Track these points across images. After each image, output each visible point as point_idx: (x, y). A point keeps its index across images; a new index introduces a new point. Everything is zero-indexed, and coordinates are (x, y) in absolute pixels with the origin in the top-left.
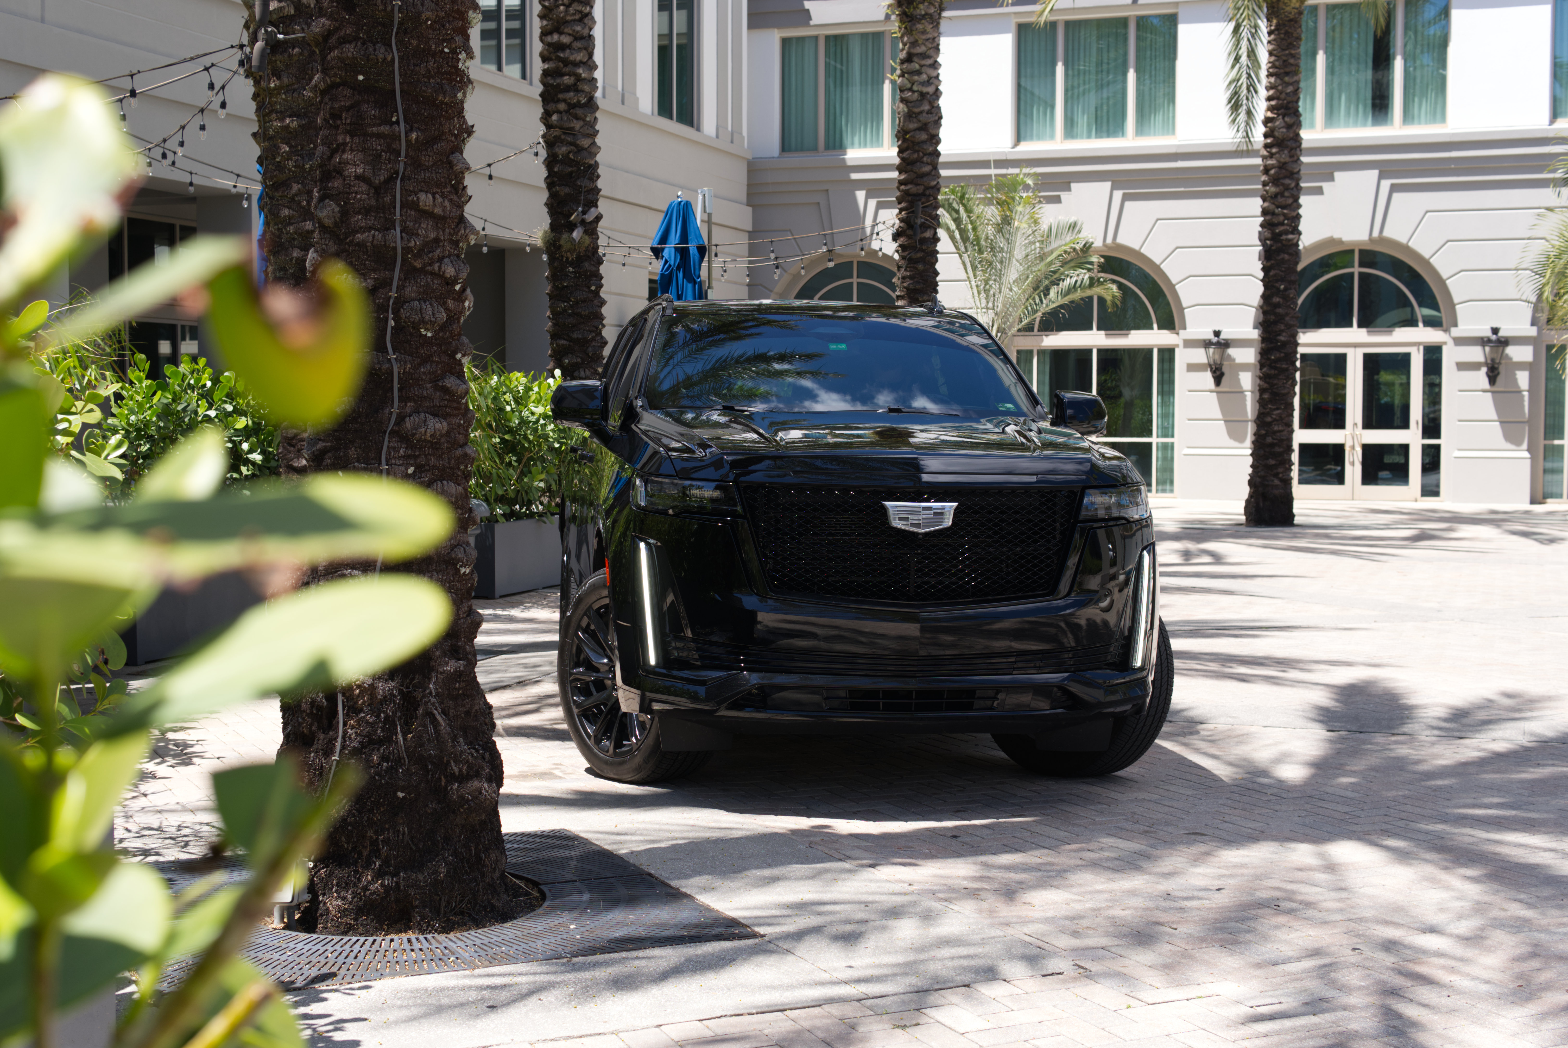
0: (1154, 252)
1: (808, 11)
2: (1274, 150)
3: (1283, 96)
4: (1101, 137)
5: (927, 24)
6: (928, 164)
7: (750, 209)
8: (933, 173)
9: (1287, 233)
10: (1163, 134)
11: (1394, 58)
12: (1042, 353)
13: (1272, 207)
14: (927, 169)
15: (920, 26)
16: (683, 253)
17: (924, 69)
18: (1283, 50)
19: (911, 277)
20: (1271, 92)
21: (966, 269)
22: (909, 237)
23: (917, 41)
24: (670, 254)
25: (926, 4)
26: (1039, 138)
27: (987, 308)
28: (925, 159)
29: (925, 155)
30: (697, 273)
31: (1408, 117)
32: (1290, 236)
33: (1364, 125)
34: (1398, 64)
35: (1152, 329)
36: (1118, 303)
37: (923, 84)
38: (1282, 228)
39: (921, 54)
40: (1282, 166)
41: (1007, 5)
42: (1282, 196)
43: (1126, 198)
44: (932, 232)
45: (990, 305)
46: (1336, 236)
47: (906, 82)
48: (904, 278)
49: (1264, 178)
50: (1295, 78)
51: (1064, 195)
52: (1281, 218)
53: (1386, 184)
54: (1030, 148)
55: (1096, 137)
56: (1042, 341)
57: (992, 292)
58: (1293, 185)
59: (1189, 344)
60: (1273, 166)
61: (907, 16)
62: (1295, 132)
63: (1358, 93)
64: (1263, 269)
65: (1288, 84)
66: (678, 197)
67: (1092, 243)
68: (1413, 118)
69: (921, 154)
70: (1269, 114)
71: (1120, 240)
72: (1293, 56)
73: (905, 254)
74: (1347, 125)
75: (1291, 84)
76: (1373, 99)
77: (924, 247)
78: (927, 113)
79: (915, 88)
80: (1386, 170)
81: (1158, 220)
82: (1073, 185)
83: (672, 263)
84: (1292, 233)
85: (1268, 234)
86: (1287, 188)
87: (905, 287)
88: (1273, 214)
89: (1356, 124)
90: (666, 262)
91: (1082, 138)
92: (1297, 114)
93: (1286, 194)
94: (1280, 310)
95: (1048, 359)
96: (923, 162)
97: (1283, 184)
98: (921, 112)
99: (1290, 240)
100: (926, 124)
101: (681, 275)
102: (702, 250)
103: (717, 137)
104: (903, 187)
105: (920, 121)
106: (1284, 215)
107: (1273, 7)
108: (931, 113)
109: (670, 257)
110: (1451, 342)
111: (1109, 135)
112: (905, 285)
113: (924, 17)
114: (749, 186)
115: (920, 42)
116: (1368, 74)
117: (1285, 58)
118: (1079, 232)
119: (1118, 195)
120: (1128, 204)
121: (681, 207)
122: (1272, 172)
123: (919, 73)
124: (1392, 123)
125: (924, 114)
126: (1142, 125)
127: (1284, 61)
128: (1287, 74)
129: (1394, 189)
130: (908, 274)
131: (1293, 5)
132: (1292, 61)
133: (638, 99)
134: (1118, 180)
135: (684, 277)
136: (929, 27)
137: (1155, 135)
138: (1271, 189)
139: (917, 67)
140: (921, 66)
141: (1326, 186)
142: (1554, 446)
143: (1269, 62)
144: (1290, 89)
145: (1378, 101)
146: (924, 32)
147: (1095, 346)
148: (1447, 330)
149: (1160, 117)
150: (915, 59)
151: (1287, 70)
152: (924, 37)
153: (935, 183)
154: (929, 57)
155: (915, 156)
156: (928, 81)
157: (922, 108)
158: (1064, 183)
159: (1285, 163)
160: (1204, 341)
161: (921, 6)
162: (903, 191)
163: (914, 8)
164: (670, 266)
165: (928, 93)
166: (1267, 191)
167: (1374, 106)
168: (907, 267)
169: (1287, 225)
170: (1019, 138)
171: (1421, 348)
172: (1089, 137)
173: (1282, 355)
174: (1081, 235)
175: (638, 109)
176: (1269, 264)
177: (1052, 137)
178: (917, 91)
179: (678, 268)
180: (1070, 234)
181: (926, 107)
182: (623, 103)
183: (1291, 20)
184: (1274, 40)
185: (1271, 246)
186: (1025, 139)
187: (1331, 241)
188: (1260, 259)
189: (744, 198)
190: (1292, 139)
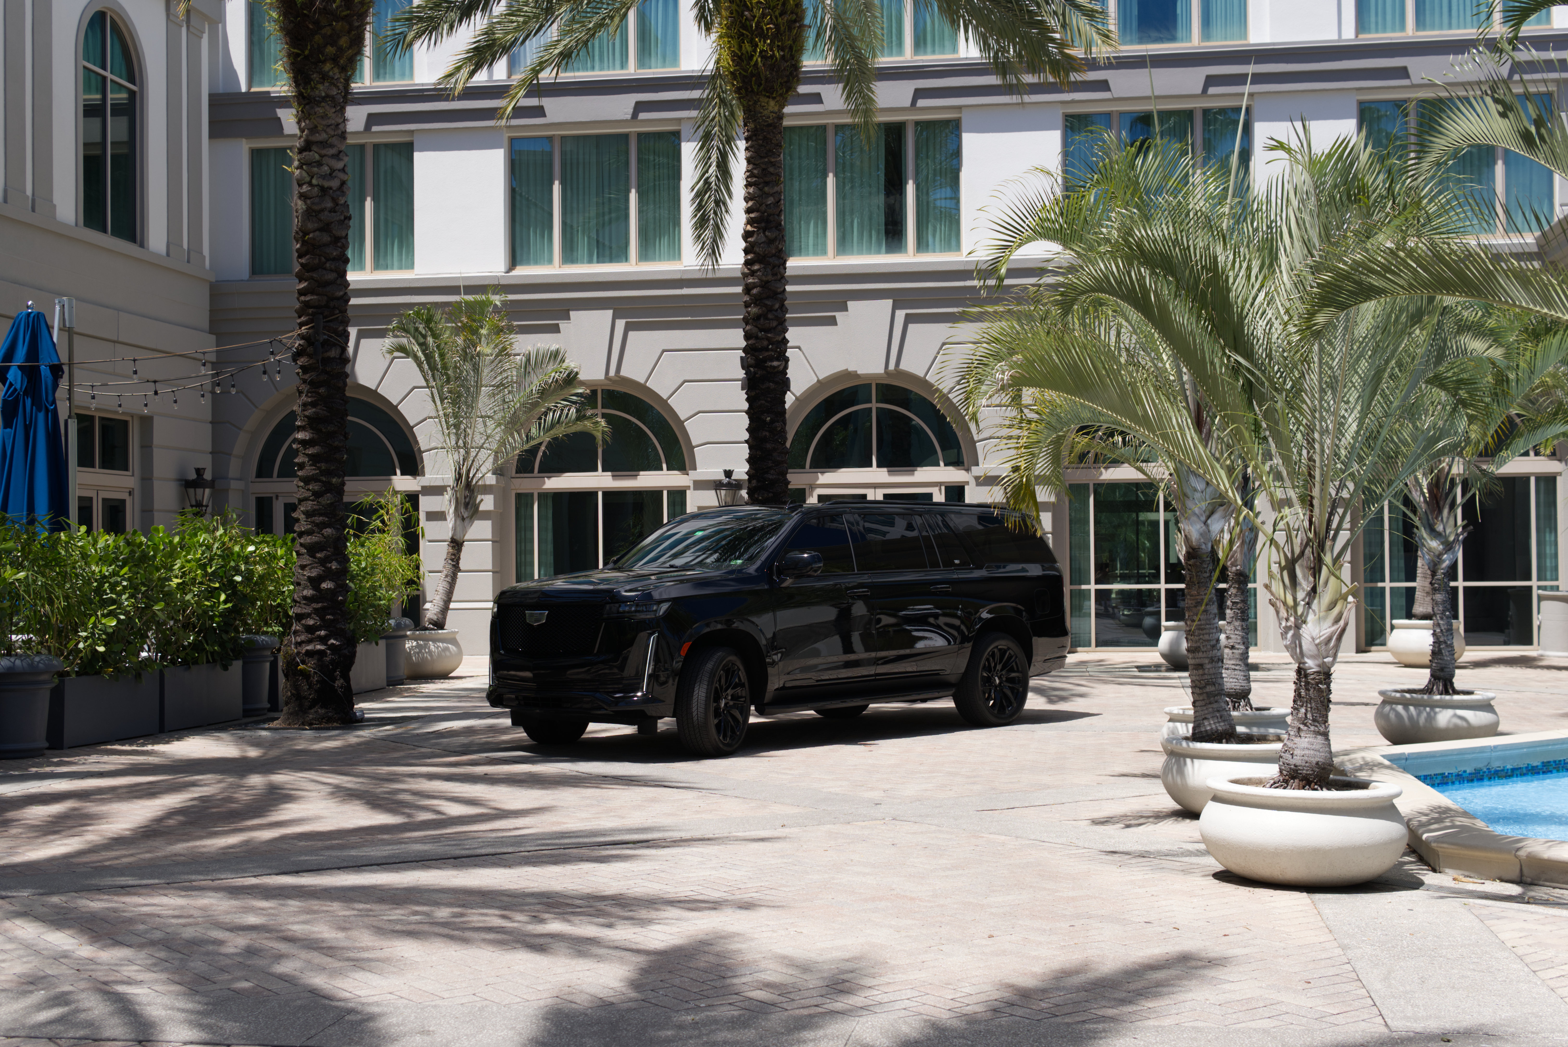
0: (660, 385)
1: (279, 119)
2: (756, 267)
3: (763, 207)
4: (604, 262)
5: (327, 107)
6: (331, 270)
7: (214, 337)
8: (339, 282)
9: (772, 359)
10: (669, 260)
11: (906, 183)
12: (544, 496)
13: (755, 330)
14: (331, 276)
15: (320, 110)
16: (31, 373)
17: (325, 160)
18: (762, 157)
19: (313, 404)
20: (750, 203)
21: (434, 401)
22: (310, 356)
23: (316, 127)
24: (15, 376)
25: (327, 84)
26: (536, 262)
27: (459, 447)
28: (328, 265)
29: (327, 260)
30: (50, 399)
31: (922, 245)
32: (775, 363)
33: (878, 252)
34: (910, 188)
35: (662, 469)
36: (608, 439)
37: (324, 177)
38: (766, 354)
39: (321, 142)
40: (764, 285)
41: (453, 100)
42: (767, 319)
43: (629, 328)
44: (338, 351)
45: (461, 443)
46: (851, 369)
47: (305, 174)
48: (305, 405)
49: (747, 298)
50: (776, 189)
51: (563, 325)
52: (765, 343)
53: (901, 314)
54: (525, 272)
55: (598, 262)
56: (544, 483)
57: (462, 427)
58: (777, 306)
59: (700, 485)
60: (754, 285)
61: (304, 98)
62: (777, 247)
63: (870, 219)
64: (748, 400)
65: (768, 195)
66: (28, 307)
67: (577, 373)
68: (927, 246)
69: (323, 259)
70: (749, 228)
71: (624, 373)
72: (773, 164)
73: (306, 377)
74: (860, 252)
75: (772, 195)
76: (886, 224)
77: (328, 369)
78: (330, 212)
79: (314, 182)
80: (900, 300)
81: (664, 351)
82: (572, 314)
83: (18, 387)
84: (778, 359)
85: (751, 361)
86: (770, 309)
87: (306, 416)
88: (757, 338)
89: (869, 252)
90: (11, 385)
91: (583, 263)
92: (778, 227)
93: (770, 316)
94: (769, 446)
95: (550, 503)
96: (325, 269)
97: (766, 305)
98: (322, 210)
99: (774, 367)
100: (328, 224)
101: (29, 402)
102: (57, 370)
103: (168, 254)
104: (302, 298)
105: (320, 220)
106: (768, 339)
107: (750, 111)
108: (335, 212)
109: (16, 380)
110: (973, 482)
111: (611, 261)
112: (307, 413)
113: (324, 99)
114: (212, 311)
115: (320, 128)
116: (880, 200)
117: (764, 166)
118: (562, 361)
119: (621, 324)
120: (632, 334)
121: (31, 319)
122: (755, 291)
123: (319, 164)
124: (906, 251)
125: (326, 213)
126: (646, 250)
127: (764, 170)
128: (767, 183)
129: (910, 319)
130: (310, 400)
131: (771, 109)
132: (771, 170)
133: (55, 206)
134: (620, 308)
135: (33, 404)
136: (331, 111)
137: (660, 260)
138: (754, 310)
139: (317, 157)
140: (322, 156)
141: (839, 316)
142: (1080, 590)
143: (748, 171)
144: (770, 200)
145: (890, 227)
146: (324, 116)
147: (600, 488)
148: (968, 470)
149: (665, 241)
150: (314, 148)
151: (767, 179)
152: (324, 123)
153: (342, 293)
154: (332, 146)
155: (317, 261)
156: (330, 174)
157: (323, 206)
158: (563, 310)
159: (767, 282)
160: (715, 481)
161: (321, 87)
162: (302, 302)
163: (312, 89)
164: (15, 390)
165: (331, 188)
166: (748, 313)
167: (887, 233)
168: (308, 392)
169: (772, 350)
170: (514, 261)
171: (943, 488)
172: (590, 261)
173: (771, 495)
174: (564, 365)
175: (55, 218)
176: (753, 394)
177: (550, 261)
178: (318, 185)
179: (26, 393)
180: (551, 363)
181: (329, 205)
182: (33, 210)
183: (770, 125)
184: (751, 147)
185: (755, 373)
186: (521, 264)
187: (847, 375)
188: (743, 389)
189: (206, 325)
190: (774, 255)
